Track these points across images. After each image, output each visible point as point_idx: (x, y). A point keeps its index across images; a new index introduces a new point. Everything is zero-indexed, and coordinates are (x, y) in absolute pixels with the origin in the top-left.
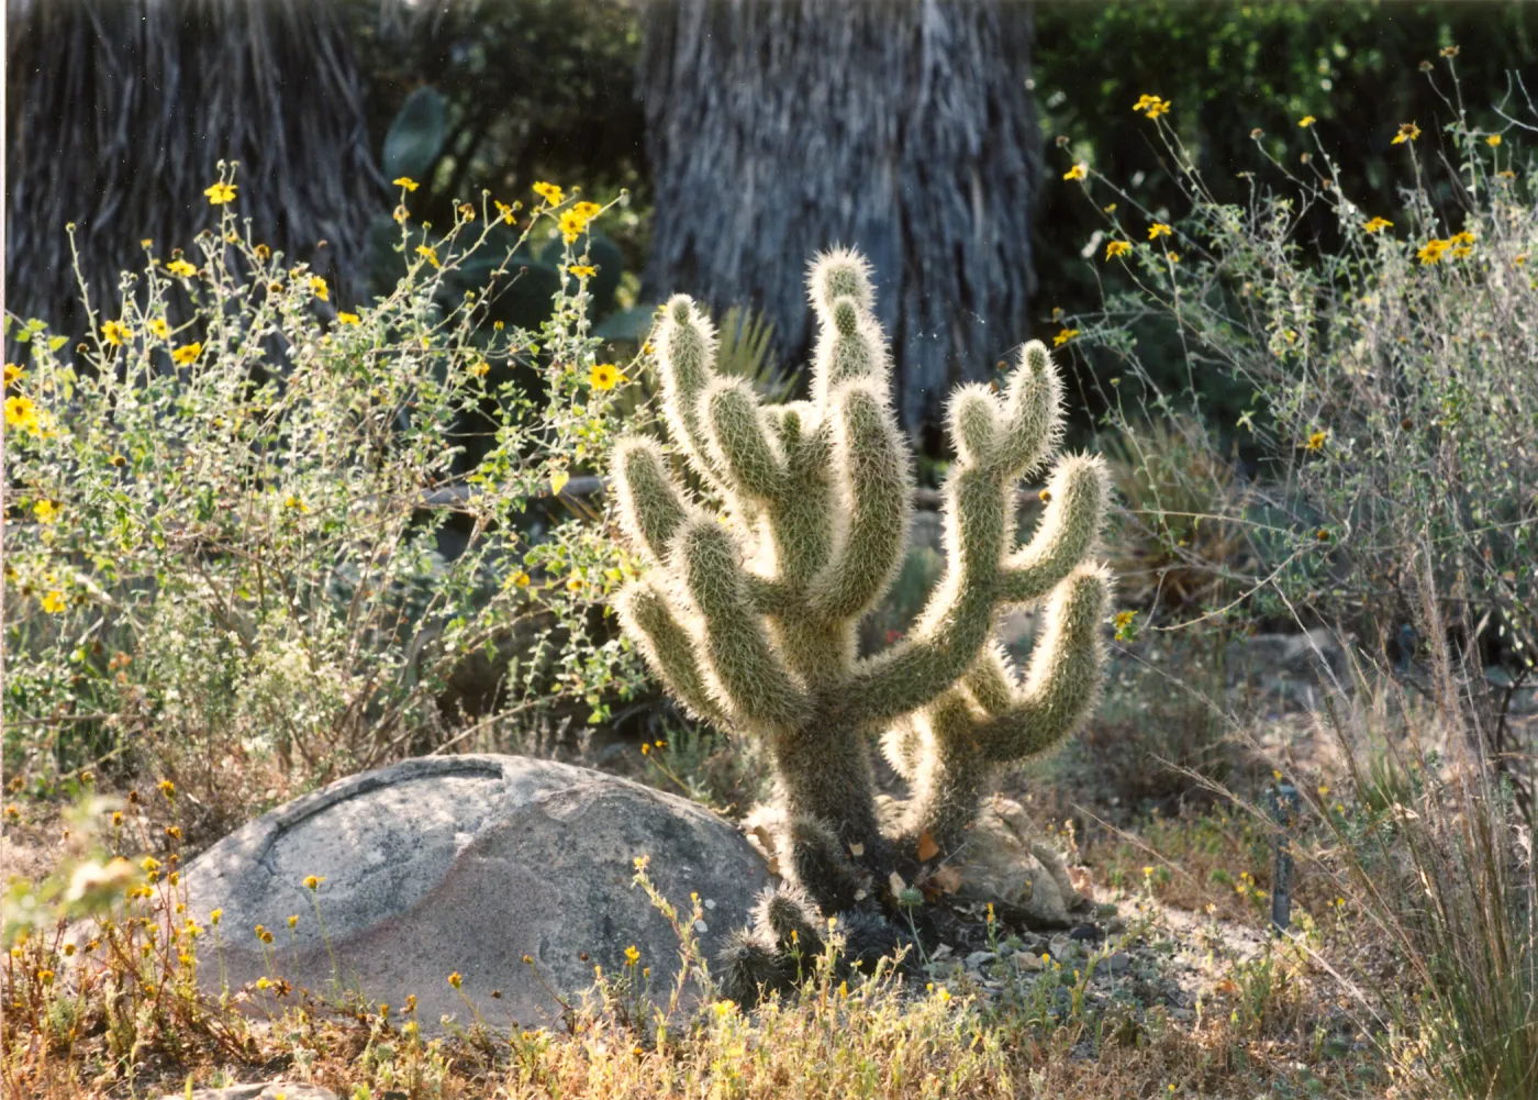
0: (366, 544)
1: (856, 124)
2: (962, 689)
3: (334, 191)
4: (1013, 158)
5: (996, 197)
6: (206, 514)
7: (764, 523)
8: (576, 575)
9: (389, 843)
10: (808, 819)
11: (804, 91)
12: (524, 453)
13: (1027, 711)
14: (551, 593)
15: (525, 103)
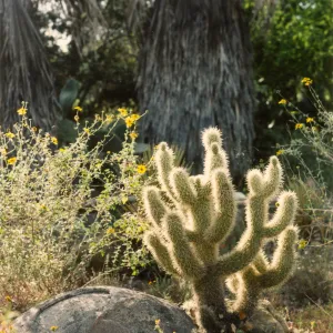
0: (64, 220)
1: (200, 88)
2: (252, 266)
3: (46, 109)
4: (248, 98)
5: (243, 110)
6: (16, 210)
7: (189, 213)
8: (129, 229)
9: (75, 315)
10: (205, 306)
11: (185, 78)
12: (113, 191)
13: (272, 272)
14: (121, 235)
15: (100, 82)
